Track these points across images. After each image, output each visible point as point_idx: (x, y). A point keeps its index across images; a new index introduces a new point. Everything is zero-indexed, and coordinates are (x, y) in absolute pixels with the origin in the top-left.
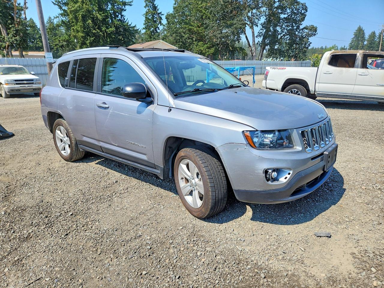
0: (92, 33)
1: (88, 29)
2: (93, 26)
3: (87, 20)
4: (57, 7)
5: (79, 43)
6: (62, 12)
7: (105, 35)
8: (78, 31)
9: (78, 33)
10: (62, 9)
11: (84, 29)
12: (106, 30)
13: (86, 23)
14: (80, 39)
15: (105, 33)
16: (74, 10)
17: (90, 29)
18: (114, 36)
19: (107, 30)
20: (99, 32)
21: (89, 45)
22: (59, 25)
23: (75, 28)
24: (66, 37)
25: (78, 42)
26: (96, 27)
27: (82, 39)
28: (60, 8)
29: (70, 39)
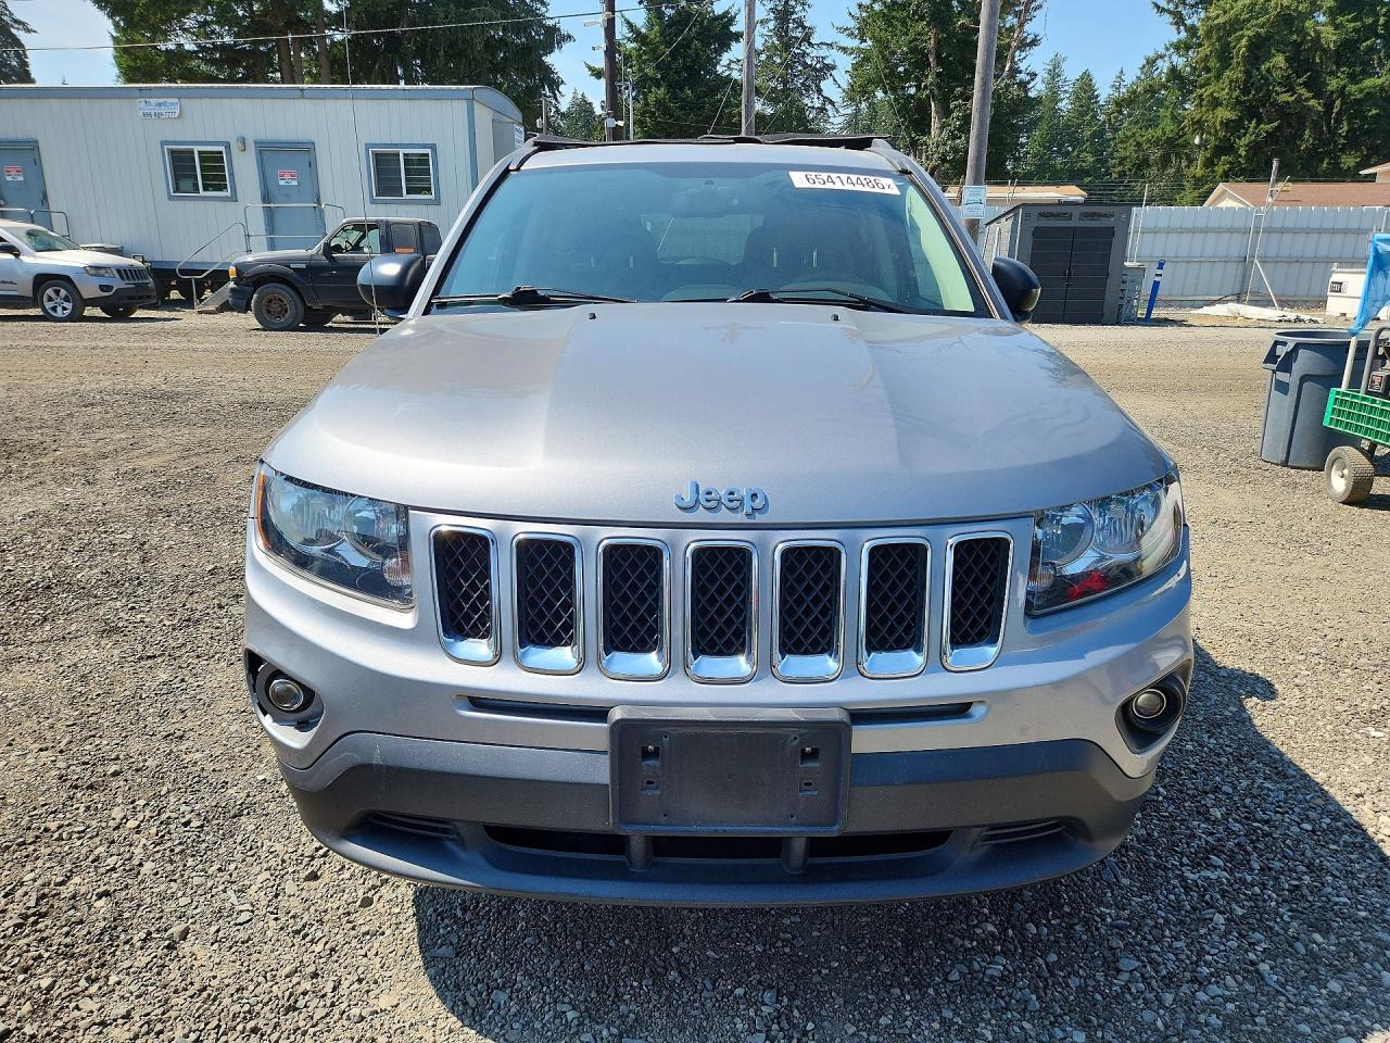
0: (1274, 104)
1: (1259, 90)
2: (1288, 77)
3: (1269, 57)
4: (1168, 18)
5: (1206, 149)
6: (1183, 35)
7: (1335, 110)
8: (1215, 103)
9: (1213, 110)
10: (1185, 25)
11: (1245, 91)
12: (1345, 87)
13: (1258, 69)
14: (1216, 131)
15: (1338, 102)
16: (1224, 23)
17: (1268, 90)
18: (1374, 112)
19: (1352, 88)
20: (1307, 100)
21: (1243, 154)
22: (1157, 88)
23: (1206, 92)
24: (1168, 129)
25: (1203, 145)
26: (1301, 80)
27: (1221, 134)
28: (1176, 23)
29: (1181, 137)
